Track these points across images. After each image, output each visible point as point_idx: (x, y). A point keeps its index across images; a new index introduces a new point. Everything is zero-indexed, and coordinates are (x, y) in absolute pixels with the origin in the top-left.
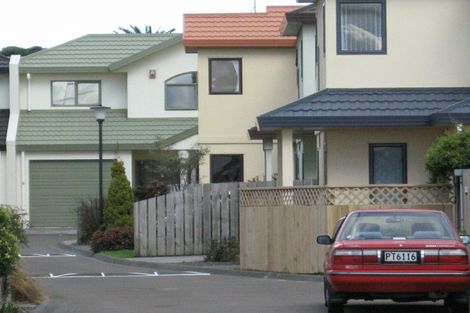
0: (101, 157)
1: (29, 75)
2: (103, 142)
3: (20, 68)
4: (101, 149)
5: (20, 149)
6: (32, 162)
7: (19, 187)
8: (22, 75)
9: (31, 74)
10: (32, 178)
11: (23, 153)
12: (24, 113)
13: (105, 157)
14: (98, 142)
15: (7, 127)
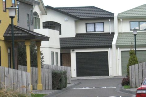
0: (136, 49)
1: (121, 20)
2: (137, 44)
3: (118, 17)
4: (136, 46)
5: (117, 47)
6: (122, 51)
7: (117, 61)
8: (119, 20)
9: (122, 19)
10: (122, 57)
11: (118, 48)
12: (120, 34)
13: (137, 49)
14: (134, 44)
15: (113, 39)
